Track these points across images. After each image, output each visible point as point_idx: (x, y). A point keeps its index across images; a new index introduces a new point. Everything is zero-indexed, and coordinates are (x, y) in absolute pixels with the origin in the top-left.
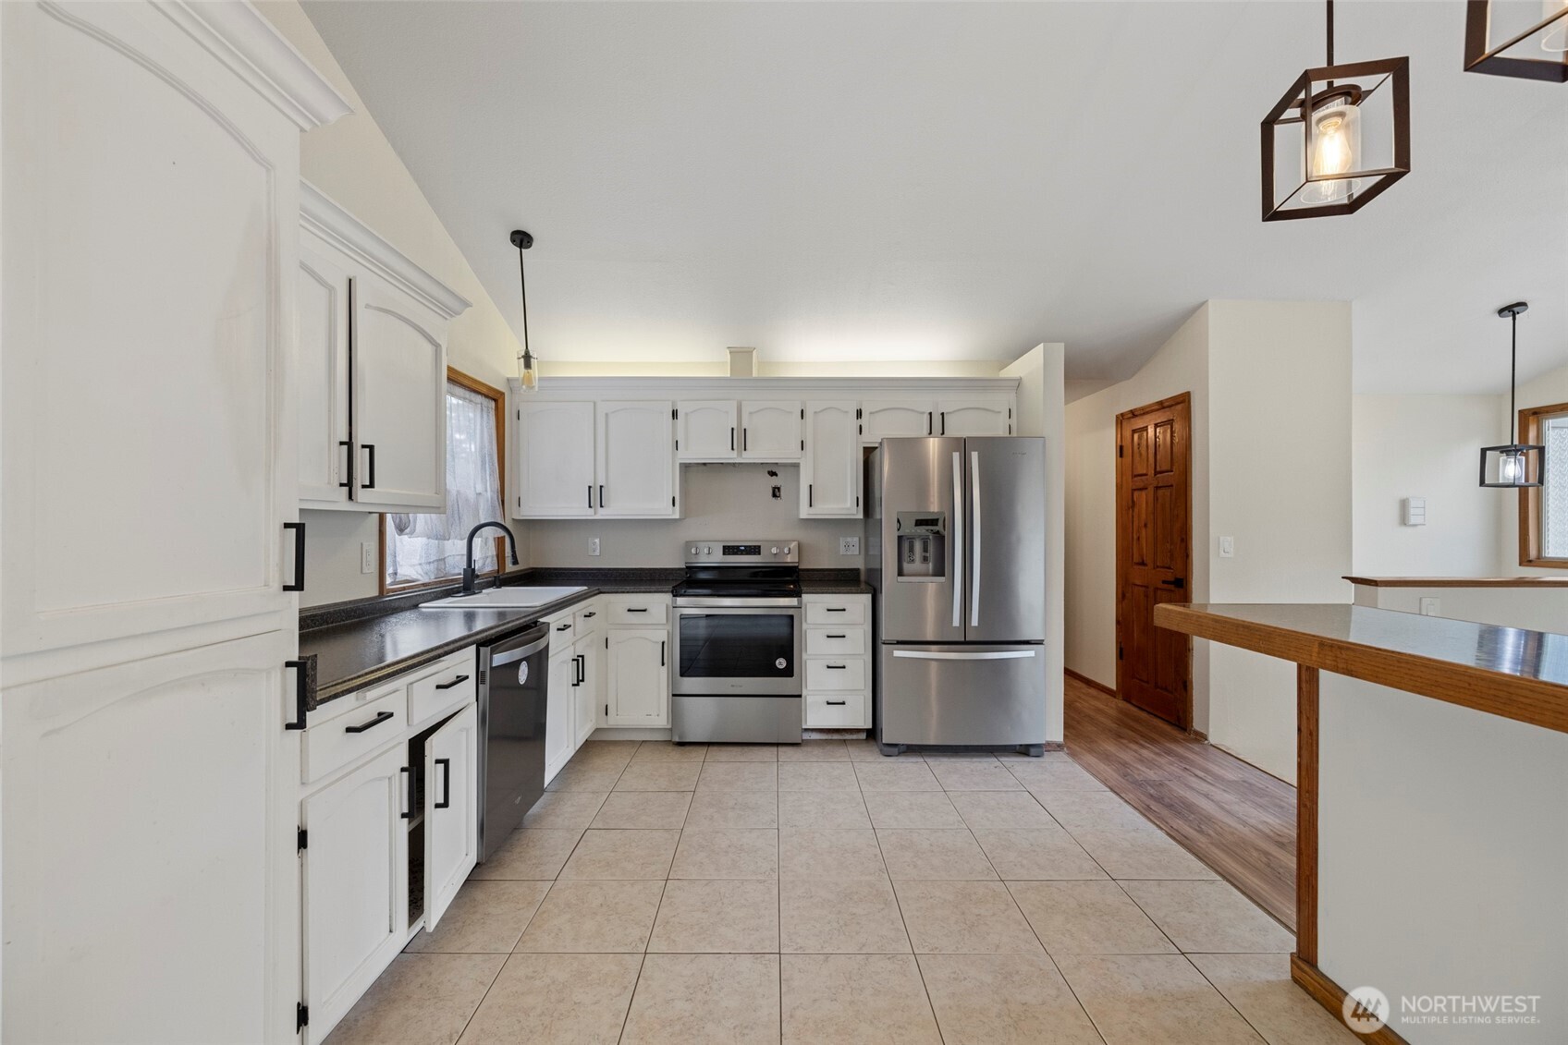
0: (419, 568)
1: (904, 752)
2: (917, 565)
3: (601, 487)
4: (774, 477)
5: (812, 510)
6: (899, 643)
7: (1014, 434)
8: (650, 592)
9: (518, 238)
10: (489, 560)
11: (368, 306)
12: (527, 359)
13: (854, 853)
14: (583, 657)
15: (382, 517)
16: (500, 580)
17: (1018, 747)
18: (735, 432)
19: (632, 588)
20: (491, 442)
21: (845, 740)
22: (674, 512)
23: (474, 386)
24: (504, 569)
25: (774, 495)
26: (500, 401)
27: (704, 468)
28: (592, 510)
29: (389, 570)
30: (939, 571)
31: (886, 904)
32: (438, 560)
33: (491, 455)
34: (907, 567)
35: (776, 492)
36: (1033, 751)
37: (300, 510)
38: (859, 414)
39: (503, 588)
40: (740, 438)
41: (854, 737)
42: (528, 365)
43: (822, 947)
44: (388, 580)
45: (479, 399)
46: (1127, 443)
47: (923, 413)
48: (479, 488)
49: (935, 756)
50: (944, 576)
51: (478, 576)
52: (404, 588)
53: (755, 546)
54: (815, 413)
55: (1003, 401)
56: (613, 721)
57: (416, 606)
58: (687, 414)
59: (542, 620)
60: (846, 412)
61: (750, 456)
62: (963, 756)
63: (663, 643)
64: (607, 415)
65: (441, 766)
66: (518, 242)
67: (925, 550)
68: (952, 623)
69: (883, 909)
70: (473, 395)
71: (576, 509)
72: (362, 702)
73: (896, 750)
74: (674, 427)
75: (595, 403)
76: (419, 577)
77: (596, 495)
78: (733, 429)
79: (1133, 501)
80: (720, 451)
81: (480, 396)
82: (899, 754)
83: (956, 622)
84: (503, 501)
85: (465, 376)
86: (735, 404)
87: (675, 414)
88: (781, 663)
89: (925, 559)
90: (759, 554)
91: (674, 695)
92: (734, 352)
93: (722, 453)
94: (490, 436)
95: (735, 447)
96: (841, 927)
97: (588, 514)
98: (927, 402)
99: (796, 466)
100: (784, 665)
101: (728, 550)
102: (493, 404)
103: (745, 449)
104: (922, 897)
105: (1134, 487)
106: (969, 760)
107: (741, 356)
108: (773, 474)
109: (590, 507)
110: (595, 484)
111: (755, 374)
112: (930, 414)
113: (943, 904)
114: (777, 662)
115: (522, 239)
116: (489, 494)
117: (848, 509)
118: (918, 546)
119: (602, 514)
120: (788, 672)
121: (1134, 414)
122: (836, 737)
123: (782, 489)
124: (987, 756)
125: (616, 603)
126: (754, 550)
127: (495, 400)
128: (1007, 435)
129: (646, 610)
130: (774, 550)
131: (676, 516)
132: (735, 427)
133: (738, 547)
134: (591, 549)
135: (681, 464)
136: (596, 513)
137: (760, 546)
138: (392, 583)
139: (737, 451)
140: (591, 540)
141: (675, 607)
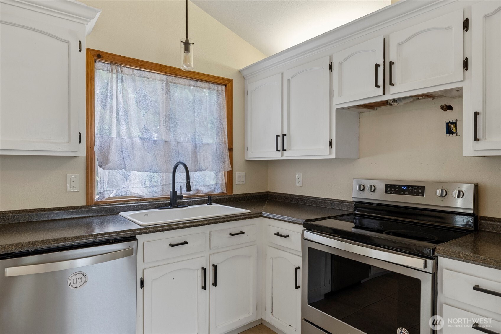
3: (283, 136)
4: (448, 110)
5: (481, 145)
10: (219, 185)
12: (186, 44)
18: (380, 70)
20: (220, 112)
22: (330, 153)
24: (232, 192)
25: (449, 132)
26: (228, 85)
28: (279, 153)
33: (219, 120)
35: (450, 129)
40: (386, 74)
42: (187, 49)
51: (183, 197)
53: (418, 187)
54: (485, 16)
56: (269, 318)
58: (340, 63)
61: (398, 91)
63: (297, 269)
64: (289, 79)
70: (199, 83)
74: (330, 78)
75: (283, 73)
77: (281, 142)
78: (377, 66)
80: (366, 91)
81: (207, 83)
84: (231, 150)
86: (381, 39)
87: (331, 67)
90: (423, 195)
91: (304, 319)
94: (220, 108)
95: (380, 83)
101: (390, 188)
102: (224, 87)
103: (391, 84)
109: (278, 150)
110: (281, 133)
116: (216, 145)
119: (286, 156)
123: (458, 124)
126: (417, 190)
127: (226, 86)
129: (288, 236)
130: (438, 193)
131: (333, 156)
132: (381, 62)
133: (400, 186)
134: (297, 182)
135: (337, 109)
136: (282, 155)
137: (423, 187)
138: (99, 198)
139: (381, 88)
140: (297, 175)
141: (304, 239)
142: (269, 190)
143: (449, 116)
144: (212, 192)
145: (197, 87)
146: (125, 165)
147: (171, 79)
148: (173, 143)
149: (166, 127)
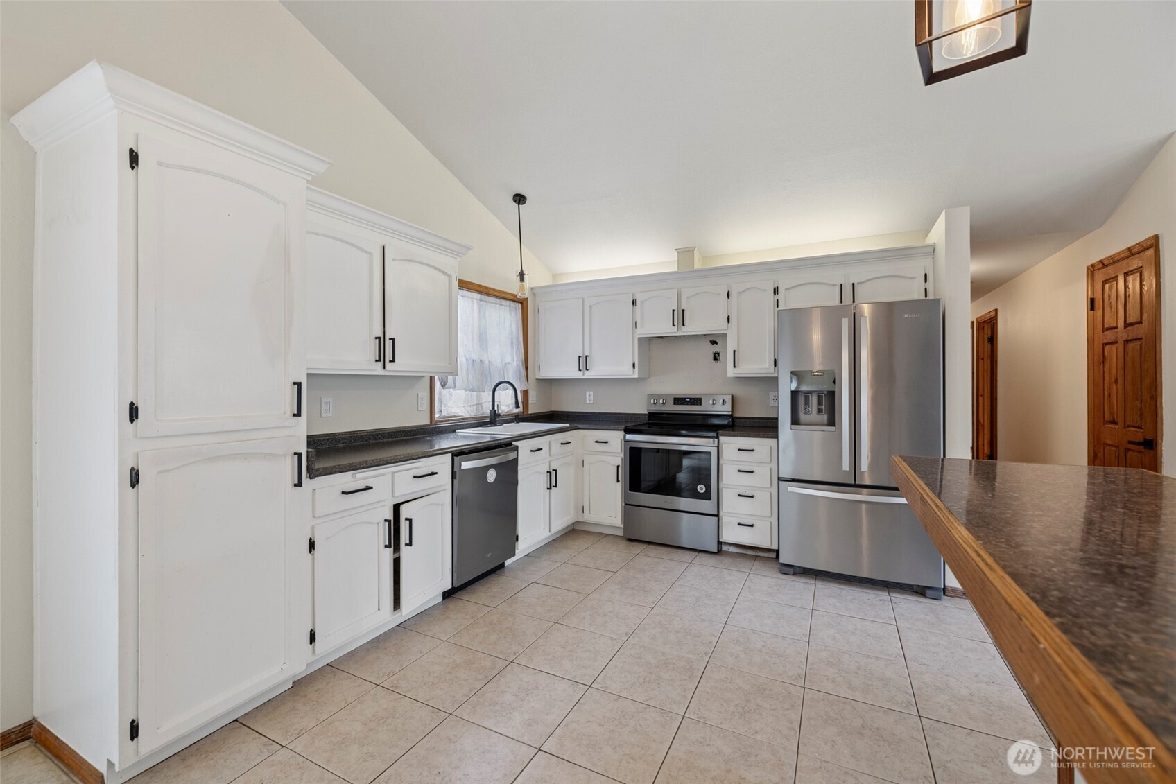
0: (463, 409)
1: (800, 573)
2: (814, 416)
3: (587, 356)
4: (715, 345)
5: (736, 370)
6: (794, 480)
7: (931, 296)
8: (609, 430)
9: (517, 198)
11: (394, 260)
12: (522, 275)
13: (695, 637)
14: (556, 471)
15: (432, 379)
16: (518, 419)
17: (915, 587)
18: (676, 313)
19: (598, 427)
20: (518, 330)
21: (757, 556)
22: (633, 374)
23: (503, 295)
24: (527, 411)
25: (715, 359)
26: (524, 303)
27: (661, 340)
28: (581, 373)
29: (437, 409)
30: (831, 423)
31: (690, 677)
32: (477, 405)
33: (517, 338)
34: (803, 417)
35: (716, 357)
36: (928, 592)
37: (308, 374)
38: (776, 291)
39: (521, 423)
40: (679, 317)
41: (765, 555)
42: (522, 280)
43: (620, 691)
44: (437, 416)
45: (508, 303)
46: (1098, 296)
47: (835, 285)
48: (508, 359)
49: (828, 581)
50: (834, 426)
51: (499, 415)
52: (448, 421)
53: (697, 398)
54: (739, 293)
55: (916, 268)
56: (587, 517)
57: (454, 431)
58: (642, 302)
59: (514, 443)
60: (765, 290)
61: (687, 330)
62: (856, 586)
63: (618, 466)
64: (590, 306)
65: (408, 522)
66: (518, 201)
67: (820, 403)
68: (842, 468)
69: (686, 680)
70: (503, 301)
71: (571, 372)
72: (353, 480)
73: (791, 570)
74: (633, 312)
75: (583, 300)
76: (463, 414)
77: (584, 362)
78: (674, 311)
79: (1104, 356)
80: (665, 327)
81: (508, 301)
82: (794, 574)
83: (846, 466)
84: (527, 368)
85: (494, 290)
86: (676, 291)
87: (634, 303)
88: (701, 489)
89: (820, 411)
90: (701, 404)
91: (626, 504)
92: (680, 252)
93: (667, 329)
94: (517, 326)
95: (676, 323)
96: (644, 682)
97: (579, 375)
98: (838, 276)
99: (725, 335)
100: (704, 490)
101: (679, 401)
102: (520, 305)
103: (683, 325)
104: (723, 681)
105: (1105, 341)
106: (859, 589)
107: (685, 254)
108: (714, 342)
109: (580, 370)
110: (583, 354)
111: (697, 266)
112: (841, 285)
113: (737, 689)
114: (698, 487)
115: (520, 199)
116: (515, 363)
117: (767, 369)
118: (814, 399)
119: (588, 375)
120: (707, 496)
121: (1103, 264)
122: (750, 552)
123: (721, 354)
124: (880, 590)
125: (588, 436)
126: (697, 401)
127: (521, 303)
128: (923, 298)
129: (607, 442)
130: (711, 402)
131: (636, 376)
132: (676, 309)
133: (685, 399)
134: (587, 399)
135: (639, 338)
136: (584, 375)
137: (701, 399)
138: (439, 417)
139: (676, 327)
140: (587, 393)
141: (626, 441)
142: (553, 410)
143: (715, 348)
144: (510, 411)
145: (501, 305)
146: (455, 384)
147: (484, 297)
148: (487, 362)
149: (480, 346)
